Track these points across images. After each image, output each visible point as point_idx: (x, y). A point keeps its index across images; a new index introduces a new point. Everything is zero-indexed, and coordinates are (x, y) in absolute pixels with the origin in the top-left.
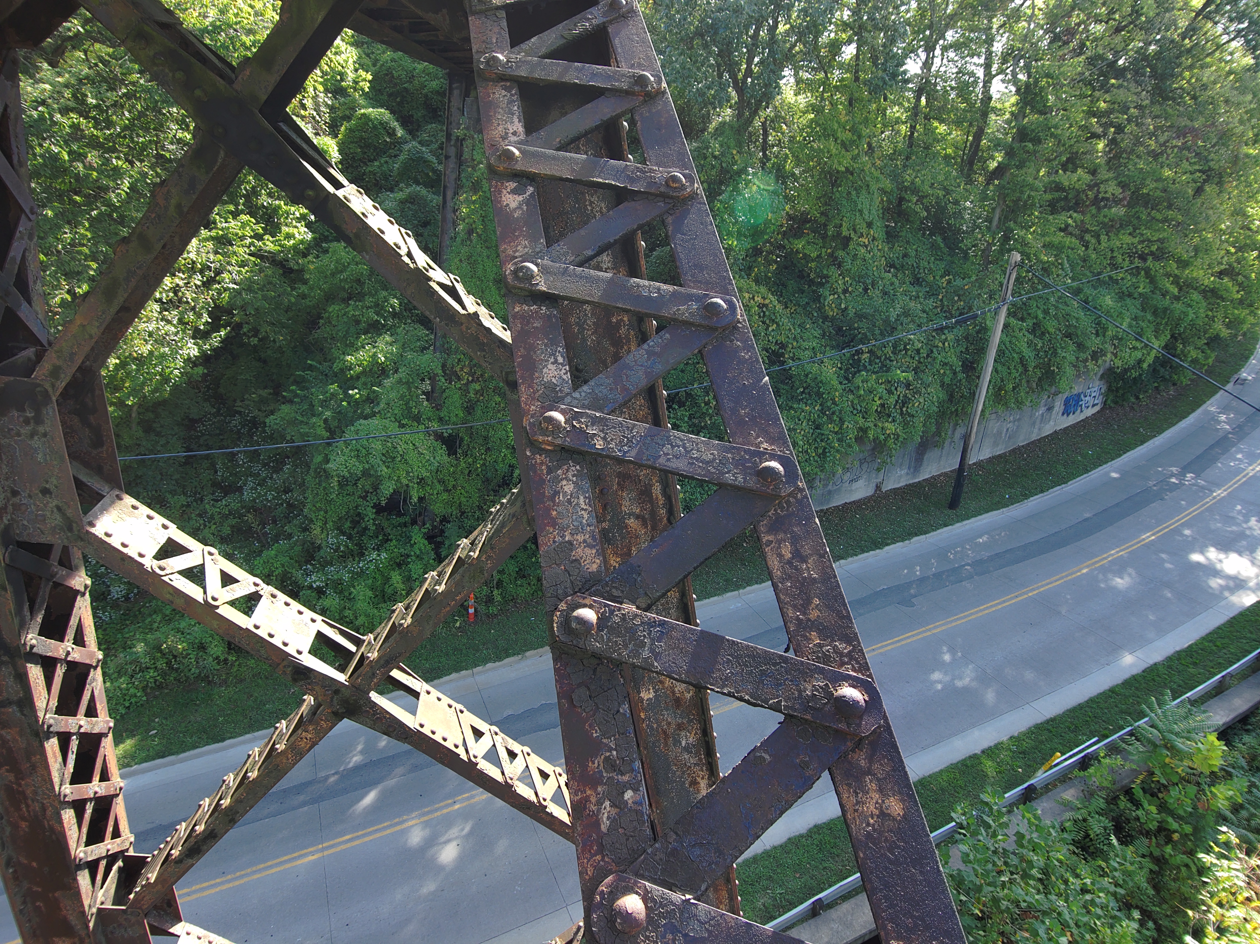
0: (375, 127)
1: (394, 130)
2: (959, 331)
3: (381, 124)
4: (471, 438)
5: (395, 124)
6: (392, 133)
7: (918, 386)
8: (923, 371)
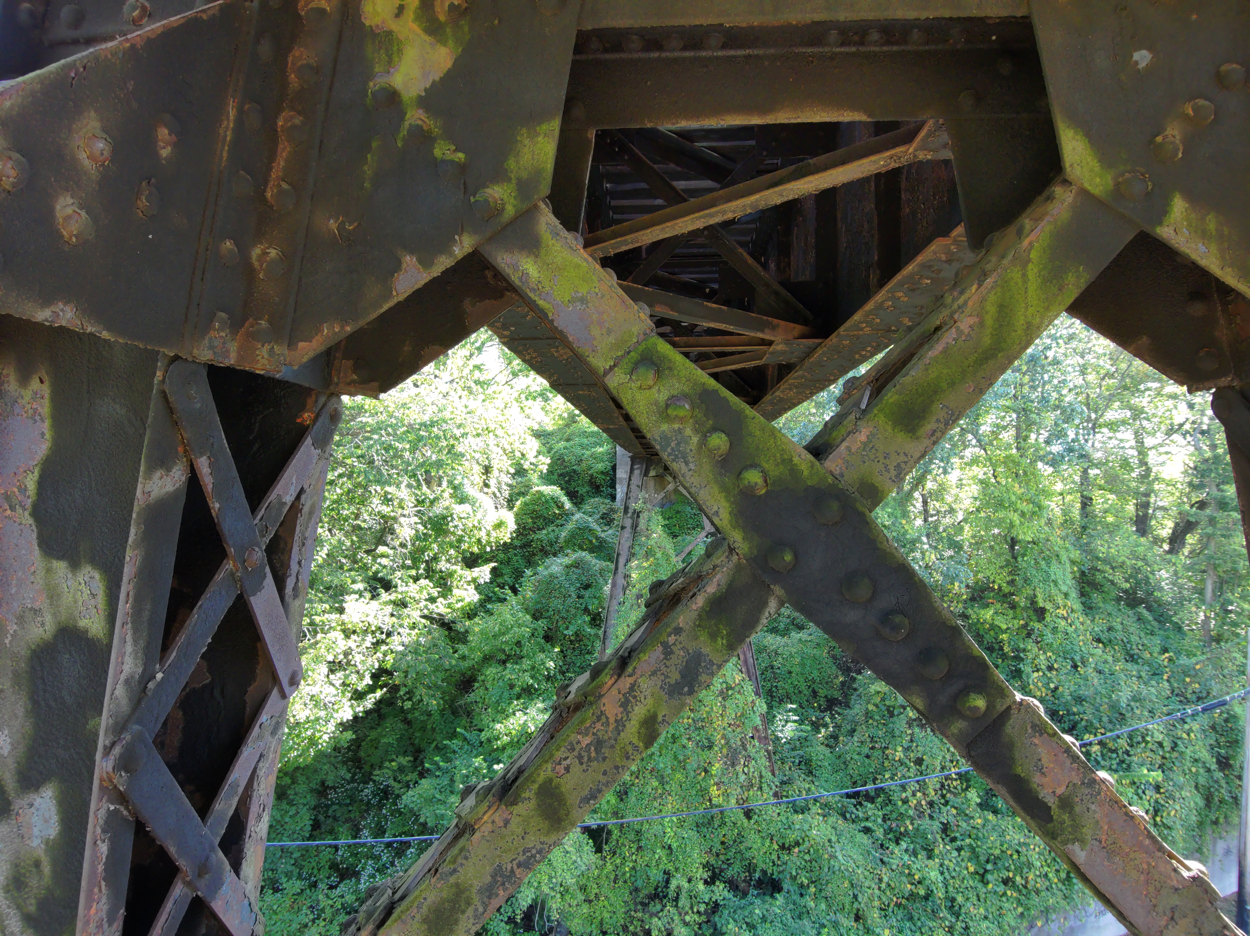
0: (547, 501)
1: (563, 504)
2: (1204, 720)
3: (552, 498)
4: (621, 831)
5: (564, 499)
6: (561, 506)
7: (1170, 788)
8: (1170, 769)
